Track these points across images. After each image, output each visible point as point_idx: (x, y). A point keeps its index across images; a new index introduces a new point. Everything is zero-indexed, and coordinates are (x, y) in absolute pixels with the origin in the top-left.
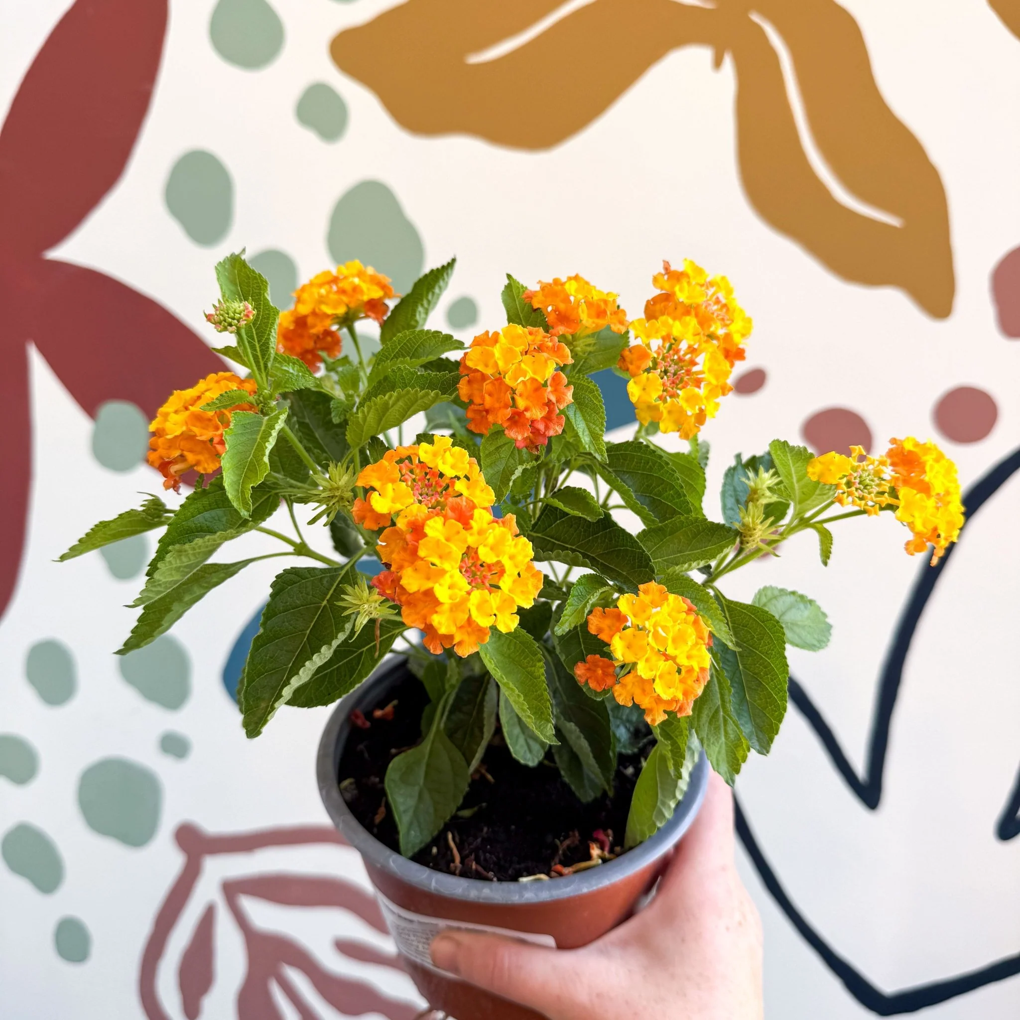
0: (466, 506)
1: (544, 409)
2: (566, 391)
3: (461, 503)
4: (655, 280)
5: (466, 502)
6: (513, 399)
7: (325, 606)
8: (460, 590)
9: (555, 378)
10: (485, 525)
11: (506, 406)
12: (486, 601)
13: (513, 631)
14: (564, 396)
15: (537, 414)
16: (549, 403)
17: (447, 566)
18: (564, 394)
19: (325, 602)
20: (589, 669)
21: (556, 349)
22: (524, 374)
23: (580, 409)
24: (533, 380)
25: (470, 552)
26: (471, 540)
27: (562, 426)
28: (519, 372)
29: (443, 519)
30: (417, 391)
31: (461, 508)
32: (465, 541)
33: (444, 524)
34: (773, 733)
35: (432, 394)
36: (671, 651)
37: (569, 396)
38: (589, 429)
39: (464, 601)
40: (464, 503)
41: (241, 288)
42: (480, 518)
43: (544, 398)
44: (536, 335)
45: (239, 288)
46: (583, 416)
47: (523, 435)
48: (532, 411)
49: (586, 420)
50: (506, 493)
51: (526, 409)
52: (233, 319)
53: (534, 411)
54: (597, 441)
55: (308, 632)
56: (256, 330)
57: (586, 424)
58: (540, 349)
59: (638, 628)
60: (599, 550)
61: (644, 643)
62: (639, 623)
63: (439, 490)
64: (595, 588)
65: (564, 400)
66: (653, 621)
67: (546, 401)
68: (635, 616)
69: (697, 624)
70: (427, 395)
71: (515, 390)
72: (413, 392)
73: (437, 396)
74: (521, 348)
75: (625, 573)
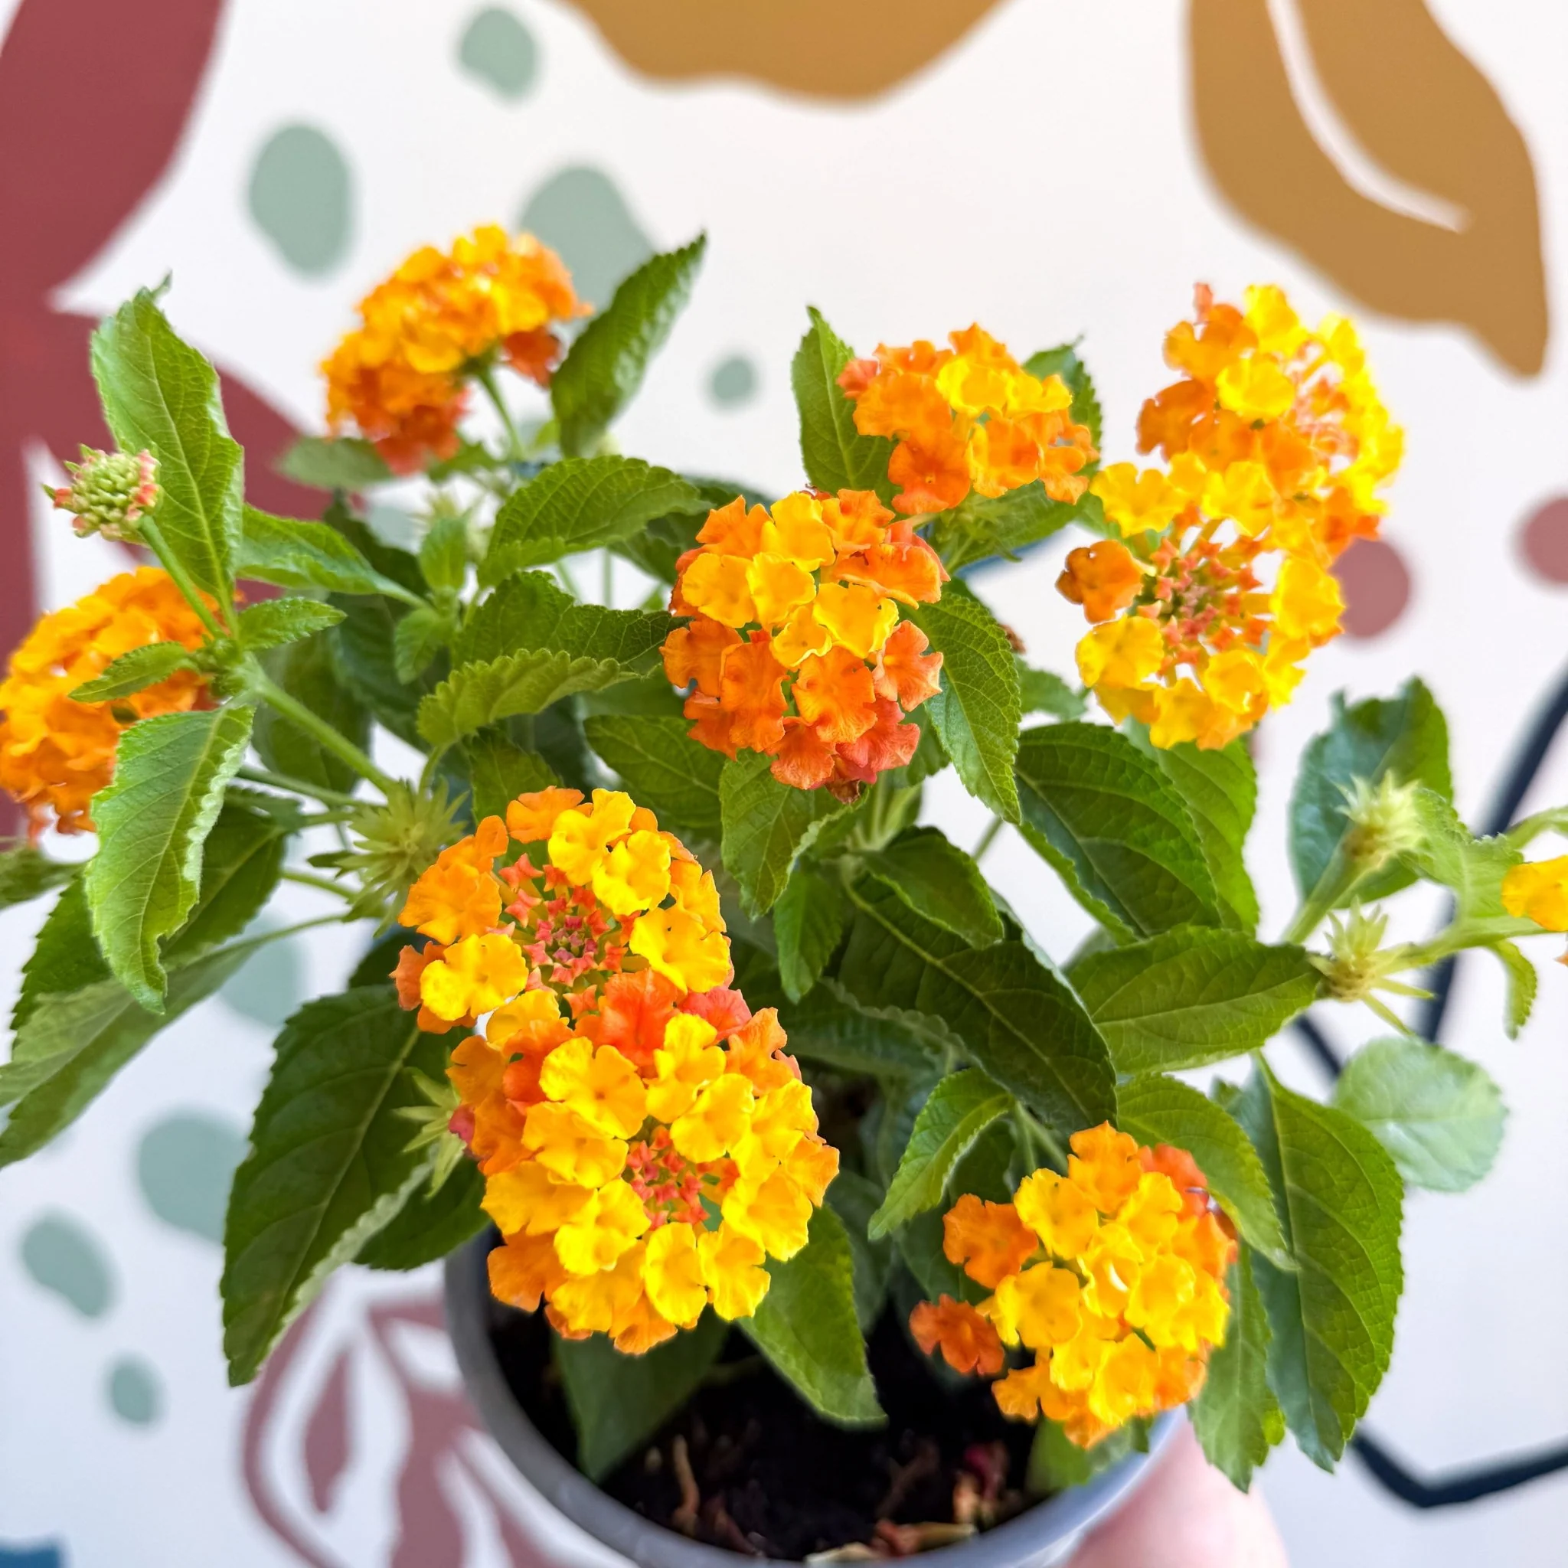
0: (653, 995)
1: (868, 718)
2: (923, 667)
3: (641, 989)
5: (655, 984)
6: (791, 697)
7: (399, 1072)
8: (624, 1232)
9: (898, 643)
10: (696, 1053)
11: (774, 711)
12: (687, 1250)
13: (752, 1313)
14: (917, 680)
15: (850, 730)
16: (882, 705)
17: (590, 1179)
18: (920, 675)
19: (398, 1065)
20: (943, 1323)
21: (904, 558)
22: (821, 634)
23: (964, 696)
24: (839, 651)
25: (651, 1132)
26: (655, 1099)
27: (912, 746)
28: (808, 632)
29: (589, 1044)
30: (563, 657)
31: (642, 1001)
32: (641, 1103)
33: (594, 1055)
34: (1353, 1411)
35: (602, 666)
36: (1135, 1316)
37: (933, 681)
38: (979, 742)
39: (629, 1263)
40: (650, 988)
42: (682, 1039)
43: (868, 694)
44: (859, 516)
46: (968, 708)
47: (816, 775)
48: (836, 726)
49: (973, 719)
50: (779, 891)
51: (823, 720)
53: (842, 724)
54: (996, 772)
57: (973, 727)
58: (863, 560)
59: (1059, 1264)
60: (993, 985)
61: (1072, 1303)
62: (1064, 1252)
63: (596, 938)
64: (974, 1103)
65: (918, 689)
66: (1096, 1252)
67: (873, 698)
68: (1056, 1220)
69: (1202, 1233)
70: (587, 668)
71: (795, 675)
72: (556, 658)
73: (612, 670)
74: (815, 563)
75: (1046, 1059)
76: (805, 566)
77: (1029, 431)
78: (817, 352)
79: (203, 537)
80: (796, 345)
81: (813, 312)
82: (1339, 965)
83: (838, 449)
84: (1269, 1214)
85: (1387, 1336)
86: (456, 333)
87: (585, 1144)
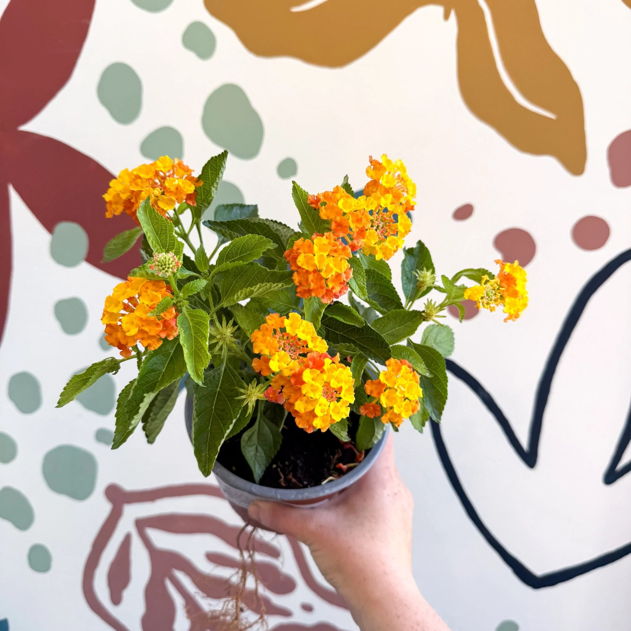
0: (316, 356)
1: (341, 285)
2: (350, 272)
3: (314, 356)
4: (367, 172)
5: (316, 354)
6: (326, 284)
7: (219, 391)
8: (325, 406)
10: (330, 367)
12: (337, 407)
17: (317, 397)
18: (349, 274)
19: (218, 389)
22: (332, 269)
24: (336, 273)
25: (327, 385)
26: (326, 378)
28: (329, 270)
29: (309, 369)
31: (314, 358)
32: (323, 379)
33: (311, 372)
35: (280, 285)
36: (406, 395)
37: (351, 275)
38: (357, 284)
39: (328, 411)
44: (330, 239)
47: (331, 300)
48: (336, 289)
49: (356, 280)
51: (333, 288)
54: (362, 290)
55: (213, 407)
57: (356, 282)
58: (336, 251)
59: (391, 388)
61: (395, 395)
62: (391, 386)
63: (298, 347)
64: (359, 361)
65: (349, 277)
66: (397, 384)
67: (343, 281)
68: (387, 380)
69: (414, 375)
70: (277, 285)
71: (327, 279)
72: (269, 284)
73: (283, 285)
74: (327, 253)
76: (325, 254)
82: (427, 314)
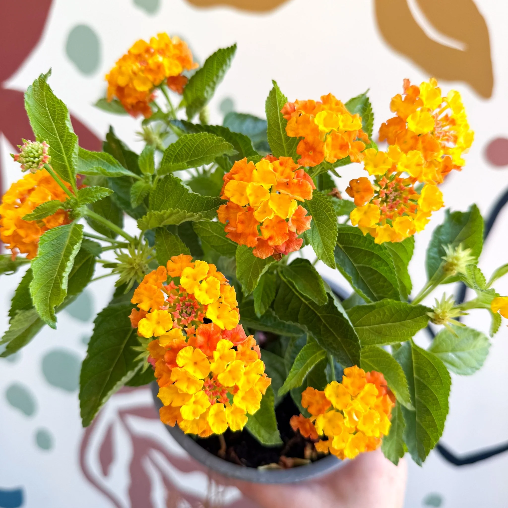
0: (213, 331)
1: (285, 237)
2: (305, 220)
3: (209, 329)
5: (214, 327)
6: (260, 230)
8: (202, 406)
9: (298, 213)
10: (227, 351)
11: (254, 235)
12: (222, 411)
13: (242, 429)
14: (303, 225)
15: (280, 242)
16: (291, 234)
17: (192, 391)
18: (304, 223)
20: (300, 422)
21: (301, 183)
22: (271, 211)
23: (319, 226)
24: (277, 217)
26: (213, 367)
27: (300, 245)
29: (192, 348)
31: (210, 333)
32: (209, 368)
33: (194, 351)
34: (430, 447)
35: (197, 216)
36: (360, 427)
37: (308, 225)
38: (323, 242)
39: (203, 416)
40: (212, 329)
41: (49, 109)
42: (222, 348)
43: (286, 231)
44: (286, 167)
45: (47, 109)
46: (320, 231)
47: (267, 255)
48: (275, 240)
49: (321, 234)
50: (255, 286)
51: (271, 238)
52: (35, 158)
53: (277, 240)
54: (328, 252)
56: (63, 144)
57: (321, 237)
58: (287, 185)
59: (338, 411)
60: (324, 312)
61: (340, 423)
62: (339, 408)
63: (195, 310)
64: (314, 353)
65: (303, 228)
66: (349, 409)
67: (288, 232)
68: (337, 396)
69: (384, 401)
70: (192, 216)
71: (261, 224)
73: (201, 217)
74: (269, 186)
75: (339, 339)
76: (266, 187)
77: (346, 138)
78: (275, 97)
79: (65, 163)
80: (267, 94)
81: (274, 82)
82: (437, 316)
83: (280, 134)
84: (407, 392)
85: (442, 426)
86: (150, 77)
87: (190, 380)
